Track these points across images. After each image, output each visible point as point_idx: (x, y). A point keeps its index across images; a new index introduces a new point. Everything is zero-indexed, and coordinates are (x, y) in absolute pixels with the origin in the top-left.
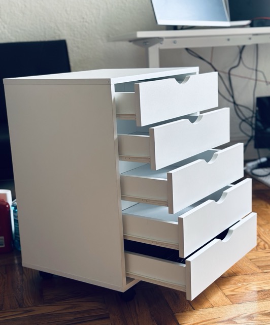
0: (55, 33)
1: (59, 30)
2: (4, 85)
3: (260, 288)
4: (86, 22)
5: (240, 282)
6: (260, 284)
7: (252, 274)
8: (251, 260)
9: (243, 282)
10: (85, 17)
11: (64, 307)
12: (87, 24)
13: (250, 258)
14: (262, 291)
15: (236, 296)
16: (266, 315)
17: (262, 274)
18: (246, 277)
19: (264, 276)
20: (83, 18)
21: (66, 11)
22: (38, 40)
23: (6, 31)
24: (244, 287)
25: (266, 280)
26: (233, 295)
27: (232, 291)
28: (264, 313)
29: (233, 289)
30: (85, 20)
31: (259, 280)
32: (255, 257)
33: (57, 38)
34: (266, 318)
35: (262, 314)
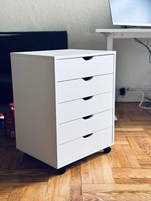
0: (63, 27)
1: (65, 26)
2: (11, 56)
3: (135, 176)
4: (80, 22)
5: (125, 171)
6: (136, 174)
7: (134, 168)
8: (138, 160)
9: (127, 172)
10: (79, 19)
11: (30, 172)
12: (80, 23)
13: (138, 158)
14: (135, 178)
15: (120, 179)
16: (131, 193)
17: (140, 169)
18: (130, 169)
19: (140, 170)
20: (78, 20)
21: (70, 15)
22: (54, 31)
23: (38, 25)
24: (127, 175)
25: (141, 172)
26: (118, 178)
27: (119, 176)
28: (130, 191)
29: (120, 175)
30: (79, 21)
31: (136, 172)
32: (141, 158)
33: (64, 30)
34: (129, 194)
35: (128, 192)
